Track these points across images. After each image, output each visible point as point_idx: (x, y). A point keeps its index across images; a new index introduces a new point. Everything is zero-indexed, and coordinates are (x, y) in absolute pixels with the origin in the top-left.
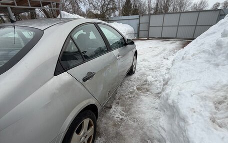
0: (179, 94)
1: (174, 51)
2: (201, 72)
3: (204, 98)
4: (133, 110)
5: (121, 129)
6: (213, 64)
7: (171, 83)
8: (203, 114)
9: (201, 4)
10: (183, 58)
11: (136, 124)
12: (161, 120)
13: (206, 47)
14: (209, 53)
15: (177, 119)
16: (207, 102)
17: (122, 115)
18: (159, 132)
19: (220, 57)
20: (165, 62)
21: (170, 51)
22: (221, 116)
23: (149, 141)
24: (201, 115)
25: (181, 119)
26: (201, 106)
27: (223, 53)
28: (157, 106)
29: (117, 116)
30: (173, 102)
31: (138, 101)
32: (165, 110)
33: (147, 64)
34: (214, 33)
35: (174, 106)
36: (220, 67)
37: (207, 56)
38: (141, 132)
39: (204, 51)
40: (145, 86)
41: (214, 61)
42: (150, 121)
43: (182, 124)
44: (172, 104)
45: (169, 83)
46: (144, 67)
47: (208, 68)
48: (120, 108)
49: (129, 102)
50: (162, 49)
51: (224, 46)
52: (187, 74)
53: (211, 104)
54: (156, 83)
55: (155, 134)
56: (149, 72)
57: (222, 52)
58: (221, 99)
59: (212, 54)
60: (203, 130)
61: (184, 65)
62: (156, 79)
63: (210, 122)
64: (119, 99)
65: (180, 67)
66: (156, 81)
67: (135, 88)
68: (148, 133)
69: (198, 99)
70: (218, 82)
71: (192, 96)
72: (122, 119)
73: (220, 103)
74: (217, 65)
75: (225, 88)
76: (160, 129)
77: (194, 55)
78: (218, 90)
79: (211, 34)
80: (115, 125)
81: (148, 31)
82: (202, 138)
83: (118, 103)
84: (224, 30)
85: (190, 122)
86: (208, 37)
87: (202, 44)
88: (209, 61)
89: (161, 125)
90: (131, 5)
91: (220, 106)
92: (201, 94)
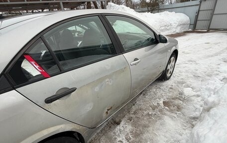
4: (145, 136)
7: (215, 115)
29: (121, 139)
31: (158, 122)
33: (192, 67)
49: (145, 121)
56: (191, 81)
64: (135, 113)
67: (161, 102)
81: (211, 20)
83: (130, 119)
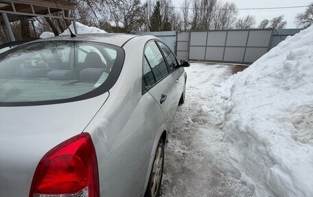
0: (252, 119)
1: (224, 77)
2: (270, 96)
3: (282, 120)
4: (194, 143)
5: (186, 164)
6: (283, 88)
7: (237, 111)
8: (284, 134)
9: (246, 20)
10: (246, 83)
11: (202, 158)
12: (230, 151)
13: (270, 71)
14: (276, 77)
15: (253, 145)
16: (286, 123)
17: (184, 149)
18: (230, 164)
19: (289, 80)
20: (218, 89)
21: (219, 76)
22: (302, 134)
23: (221, 174)
24: (282, 135)
25: (260, 142)
26: (280, 128)
27: (292, 77)
28: (222, 138)
29: (177, 150)
30: (247, 128)
31: (197, 133)
32: (233, 140)
33: (195, 91)
34: (277, 55)
35: (248, 133)
36: (291, 90)
37: (273, 80)
38: (210, 165)
39: (269, 75)
40: (201, 118)
41: (284, 85)
42: (218, 154)
43: (261, 148)
44: (246, 131)
45: (233, 110)
46: (193, 96)
47: (278, 91)
48: (178, 142)
49: (186, 135)
50: (209, 74)
51: (292, 69)
52: (255, 100)
53: (291, 124)
54: (213, 113)
55: (226, 166)
56: (201, 102)
57: (291, 75)
58: (300, 119)
59: (280, 77)
60: (288, 148)
61: (248, 90)
62: (212, 108)
63: (293, 140)
64: (174, 132)
65: (245, 93)
66: (212, 111)
67: (190, 120)
68: (218, 166)
69: (275, 122)
70: (293, 104)
71: (268, 119)
72: (184, 153)
73: (298, 123)
74: (288, 89)
75: (301, 110)
76: (231, 160)
77: (258, 79)
78: (295, 112)
79: (274, 56)
80: (178, 160)
81: (188, 51)
82: (289, 154)
83: (174, 137)
84: (291, 53)
85: (273, 143)
86: (270, 60)
87: (266, 67)
88: (277, 85)
89: (232, 155)
90: (161, 17)
91: (299, 126)
92: (278, 117)
